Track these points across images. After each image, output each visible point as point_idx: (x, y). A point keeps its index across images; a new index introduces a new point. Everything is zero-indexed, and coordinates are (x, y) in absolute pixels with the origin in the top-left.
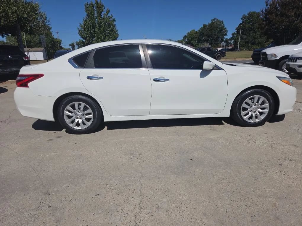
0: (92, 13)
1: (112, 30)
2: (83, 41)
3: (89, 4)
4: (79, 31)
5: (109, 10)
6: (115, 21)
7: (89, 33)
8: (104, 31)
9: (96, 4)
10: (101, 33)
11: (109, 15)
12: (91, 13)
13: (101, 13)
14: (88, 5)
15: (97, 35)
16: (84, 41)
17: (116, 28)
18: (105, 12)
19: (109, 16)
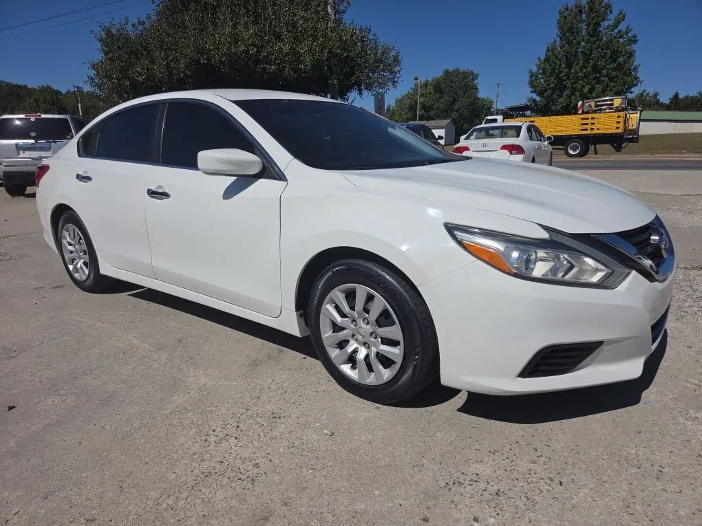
0: (572, 28)
1: (620, 68)
2: (535, 101)
3: (570, 7)
4: (531, 77)
5: (624, 17)
6: (635, 42)
7: (552, 79)
8: (596, 69)
9: (588, 4)
10: (586, 76)
11: (622, 27)
12: (570, 29)
13: (598, 24)
14: (567, 9)
15: (572, 84)
16: (538, 99)
17: (633, 61)
18: (611, 22)
19: (620, 31)
